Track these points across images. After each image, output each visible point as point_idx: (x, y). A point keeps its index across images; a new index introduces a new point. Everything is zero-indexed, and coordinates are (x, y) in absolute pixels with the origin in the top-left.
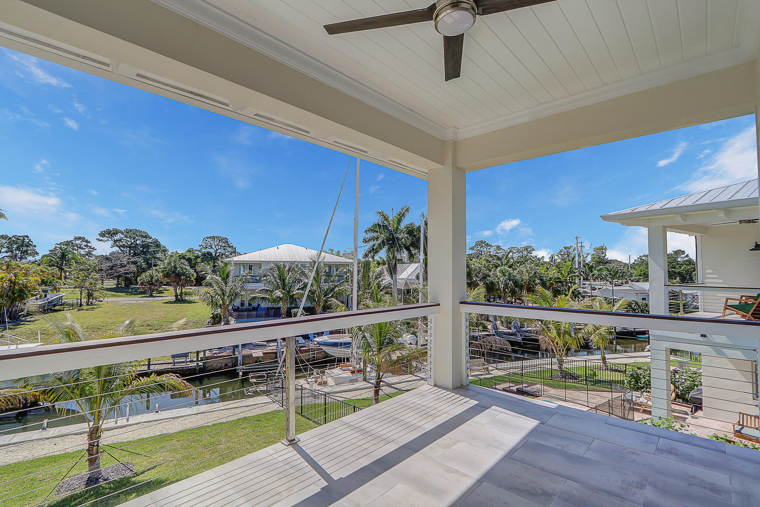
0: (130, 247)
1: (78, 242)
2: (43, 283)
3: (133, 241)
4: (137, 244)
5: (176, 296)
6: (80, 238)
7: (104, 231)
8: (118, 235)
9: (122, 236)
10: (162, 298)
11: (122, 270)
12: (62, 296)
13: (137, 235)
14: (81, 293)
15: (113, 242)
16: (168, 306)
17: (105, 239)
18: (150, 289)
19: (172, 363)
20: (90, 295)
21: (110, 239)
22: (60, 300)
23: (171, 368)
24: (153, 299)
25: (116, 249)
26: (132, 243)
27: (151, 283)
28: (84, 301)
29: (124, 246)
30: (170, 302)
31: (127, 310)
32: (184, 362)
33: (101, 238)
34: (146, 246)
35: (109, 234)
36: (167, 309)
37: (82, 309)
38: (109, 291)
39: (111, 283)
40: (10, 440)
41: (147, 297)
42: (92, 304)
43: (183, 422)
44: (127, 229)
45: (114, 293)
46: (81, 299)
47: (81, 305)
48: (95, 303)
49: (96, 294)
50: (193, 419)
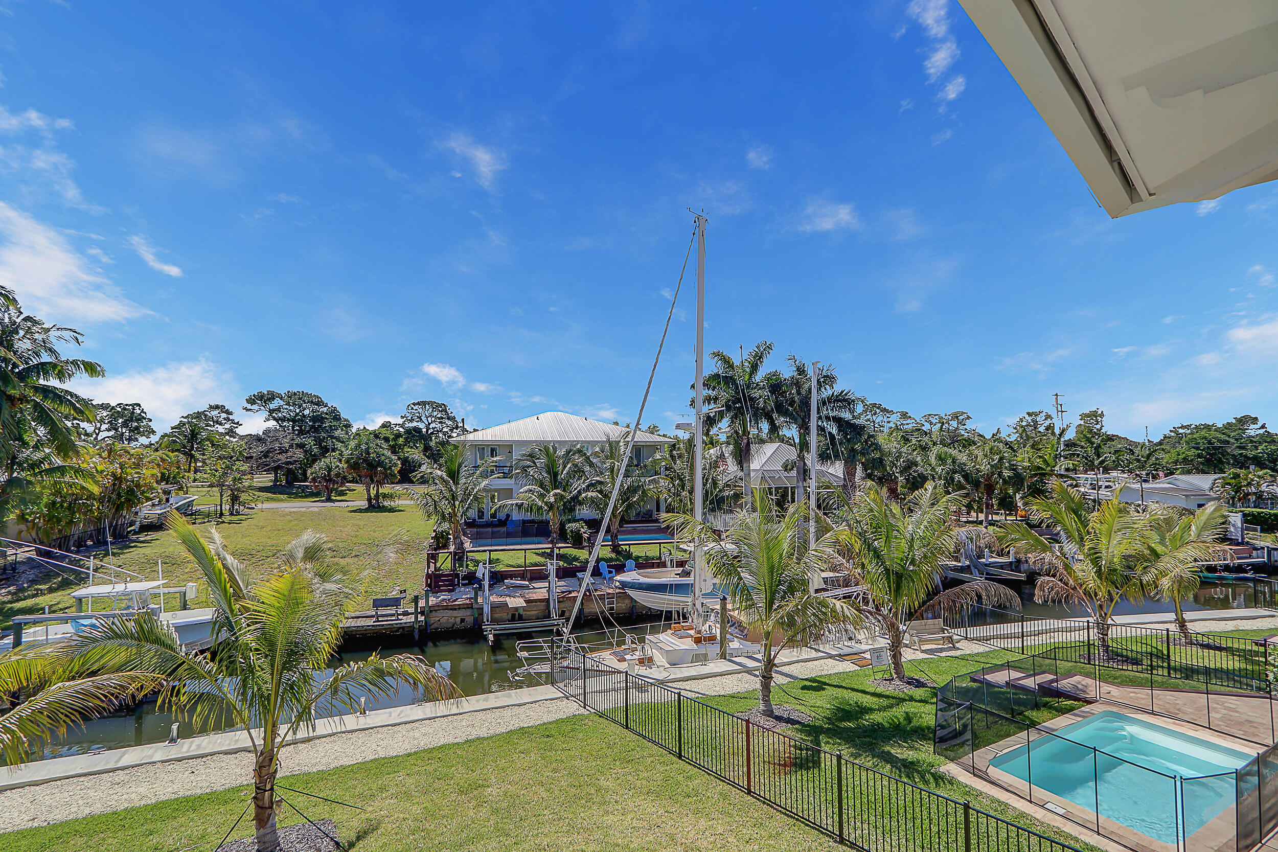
0: (294, 421)
2: (164, 478)
3: (298, 411)
4: (304, 416)
5: (369, 500)
6: (217, 407)
7: (254, 395)
8: (276, 402)
9: (282, 403)
10: (346, 504)
11: (283, 458)
12: (193, 501)
13: (304, 401)
14: (222, 496)
15: (267, 413)
16: (358, 517)
17: (255, 407)
18: (327, 489)
19: (373, 616)
20: (235, 499)
21: (262, 408)
22: (189, 506)
23: (373, 626)
24: (332, 504)
25: (272, 424)
26: (297, 414)
27: (328, 479)
28: (226, 508)
29: (283, 419)
30: (360, 511)
31: (293, 523)
32: (393, 615)
33: (249, 406)
34: (318, 419)
35: (261, 400)
36: (357, 522)
37: (223, 522)
38: (263, 492)
39: (265, 479)
40: (117, 762)
41: (323, 501)
42: (238, 513)
43: (411, 733)
44: (289, 392)
45: (269, 495)
46: (221, 506)
47: (221, 514)
48: (243, 513)
49: (243, 497)
50: (427, 727)
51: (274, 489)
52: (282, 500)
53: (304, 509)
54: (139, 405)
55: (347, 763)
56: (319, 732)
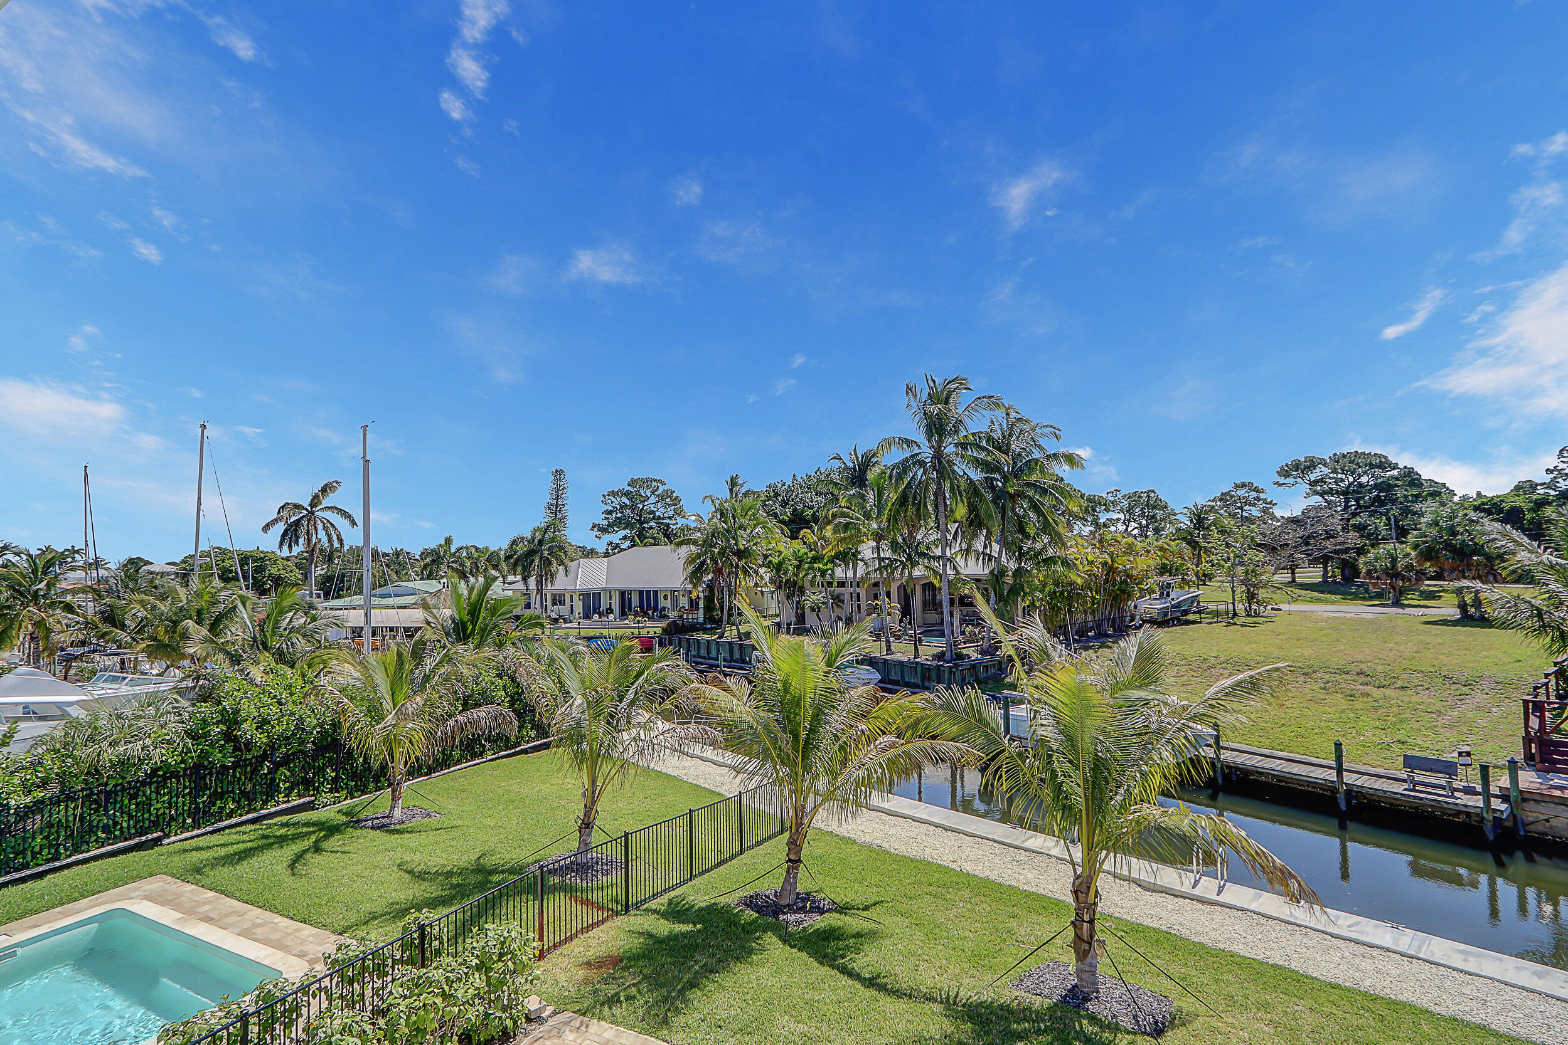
0: (1345, 493)
1: (1241, 492)
2: (1164, 569)
3: (1351, 479)
4: (1361, 485)
5: (1463, 606)
6: (1243, 485)
7: (1287, 465)
8: (1318, 470)
9: (1326, 470)
10: (1421, 611)
11: (1329, 545)
12: (1197, 596)
13: (1358, 464)
14: (1234, 592)
15: (1308, 486)
16: (1434, 632)
17: (1291, 480)
18: (1394, 588)
19: (1404, 781)
20: (1251, 597)
21: (1299, 480)
22: (1192, 602)
23: (1402, 794)
24: (1400, 610)
25: (1316, 500)
26: (1350, 484)
27: (1392, 573)
28: (1240, 608)
29: (1330, 492)
30: (1445, 623)
31: (1325, 632)
32: (1443, 788)
33: (1282, 480)
34: (1386, 487)
35: (1297, 470)
36: (1429, 639)
37: (1235, 624)
38: (1306, 590)
39: (1312, 574)
40: (1024, 841)
41: (1384, 606)
42: (1257, 615)
43: (1357, 960)
44: (1335, 455)
45: (1315, 594)
46: (1233, 604)
47: (1235, 615)
48: (1264, 614)
49: (1262, 594)
50: (1392, 966)
51: (1324, 587)
52: (1333, 602)
53: (1352, 615)
54: (1153, 491)
55: (1242, 953)
56: (1224, 898)
